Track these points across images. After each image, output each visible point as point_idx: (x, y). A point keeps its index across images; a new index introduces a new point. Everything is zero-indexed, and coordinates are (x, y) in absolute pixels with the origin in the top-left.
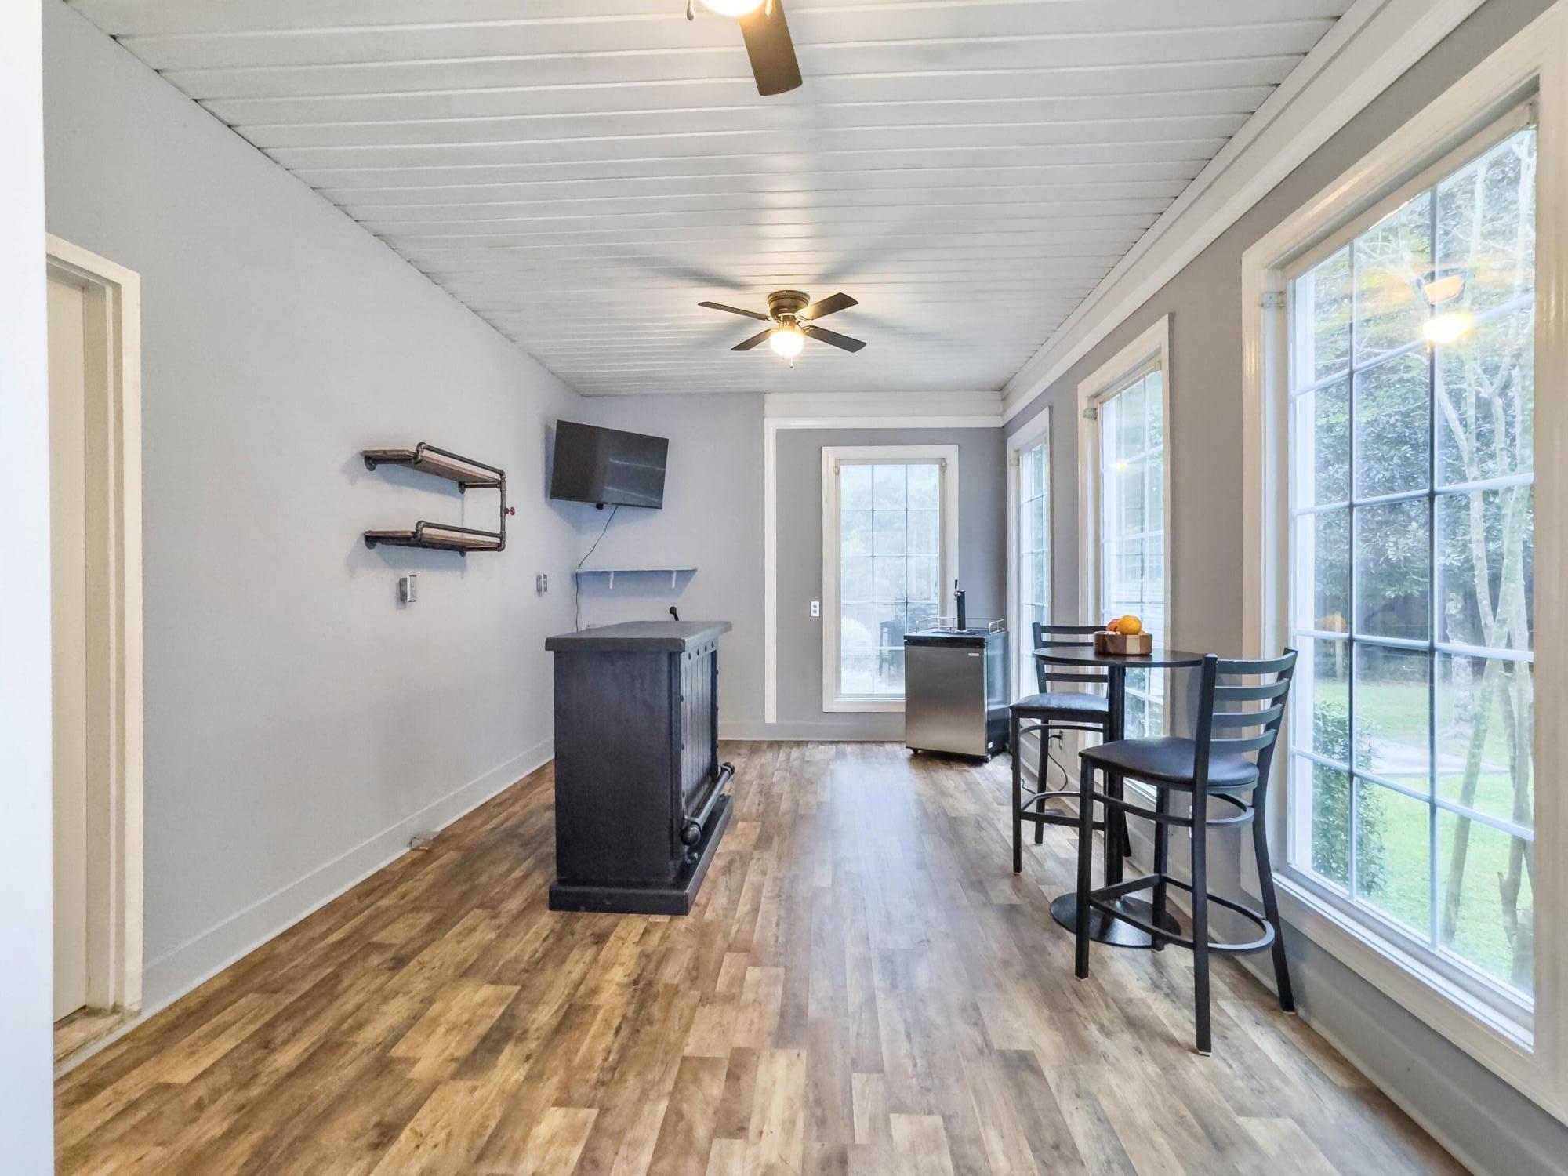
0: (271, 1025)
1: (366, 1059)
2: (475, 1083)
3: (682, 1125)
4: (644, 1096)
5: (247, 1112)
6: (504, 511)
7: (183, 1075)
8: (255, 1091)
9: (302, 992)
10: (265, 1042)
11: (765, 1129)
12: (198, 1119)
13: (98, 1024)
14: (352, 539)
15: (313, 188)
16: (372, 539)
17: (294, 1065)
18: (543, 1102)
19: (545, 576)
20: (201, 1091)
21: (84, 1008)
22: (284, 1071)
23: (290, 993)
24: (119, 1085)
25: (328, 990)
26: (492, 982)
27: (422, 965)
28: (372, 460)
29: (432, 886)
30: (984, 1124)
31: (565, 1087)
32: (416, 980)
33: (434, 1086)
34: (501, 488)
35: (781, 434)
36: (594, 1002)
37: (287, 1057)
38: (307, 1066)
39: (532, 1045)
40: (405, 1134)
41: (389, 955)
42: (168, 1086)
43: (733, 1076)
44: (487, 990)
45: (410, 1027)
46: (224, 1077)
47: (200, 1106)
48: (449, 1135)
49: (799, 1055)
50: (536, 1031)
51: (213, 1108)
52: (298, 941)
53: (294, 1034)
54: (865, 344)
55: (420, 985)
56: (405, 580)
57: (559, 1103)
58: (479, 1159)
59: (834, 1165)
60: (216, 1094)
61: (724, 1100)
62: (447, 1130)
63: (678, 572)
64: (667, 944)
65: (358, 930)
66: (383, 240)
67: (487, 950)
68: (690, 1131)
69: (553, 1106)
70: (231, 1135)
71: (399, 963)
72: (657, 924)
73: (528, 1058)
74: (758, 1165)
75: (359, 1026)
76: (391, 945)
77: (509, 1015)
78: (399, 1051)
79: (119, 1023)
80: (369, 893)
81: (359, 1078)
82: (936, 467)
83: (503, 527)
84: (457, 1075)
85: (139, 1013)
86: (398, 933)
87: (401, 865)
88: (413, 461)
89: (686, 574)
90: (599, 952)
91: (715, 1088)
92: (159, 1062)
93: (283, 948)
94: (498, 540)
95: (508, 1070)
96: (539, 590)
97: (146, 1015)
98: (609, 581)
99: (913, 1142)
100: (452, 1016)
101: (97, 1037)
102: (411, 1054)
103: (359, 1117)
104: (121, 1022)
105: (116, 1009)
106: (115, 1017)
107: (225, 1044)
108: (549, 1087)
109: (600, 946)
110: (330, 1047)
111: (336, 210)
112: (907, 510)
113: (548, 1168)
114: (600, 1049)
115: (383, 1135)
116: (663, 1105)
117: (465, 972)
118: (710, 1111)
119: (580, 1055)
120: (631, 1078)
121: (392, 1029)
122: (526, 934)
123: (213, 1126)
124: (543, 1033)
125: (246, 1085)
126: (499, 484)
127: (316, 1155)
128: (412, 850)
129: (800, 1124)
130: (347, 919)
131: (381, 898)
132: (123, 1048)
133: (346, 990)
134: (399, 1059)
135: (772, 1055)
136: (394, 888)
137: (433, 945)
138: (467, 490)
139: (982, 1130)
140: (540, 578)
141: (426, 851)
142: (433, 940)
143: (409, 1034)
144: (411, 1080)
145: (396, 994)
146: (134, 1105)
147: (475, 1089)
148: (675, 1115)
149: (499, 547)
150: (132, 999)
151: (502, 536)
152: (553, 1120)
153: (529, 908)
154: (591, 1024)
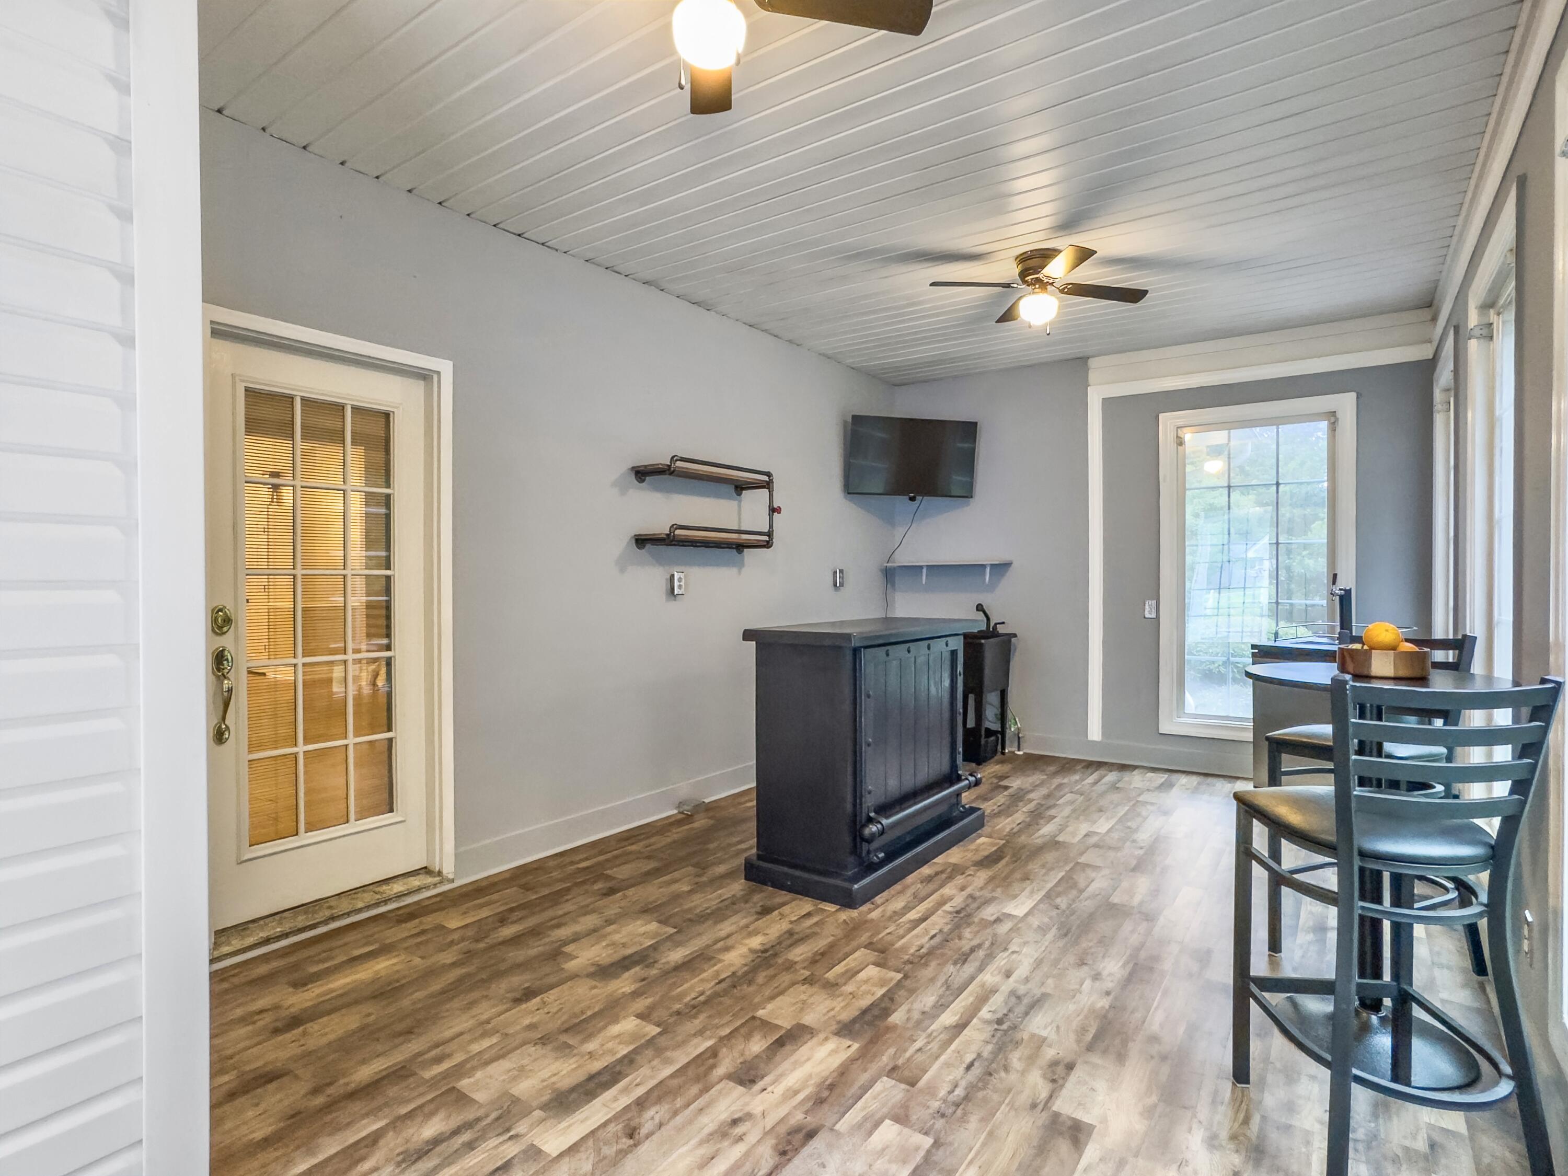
0: (512, 910)
1: (547, 947)
2: (598, 984)
3: (711, 1061)
4: (700, 1033)
5: (469, 955)
6: (773, 510)
7: (453, 924)
8: (482, 945)
9: (542, 894)
10: (502, 920)
11: (769, 1089)
12: (444, 951)
13: (430, 880)
14: (621, 542)
15: (587, 261)
16: (641, 541)
17: (508, 938)
18: (630, 1011)
19: (841, 571)
20: (456, 936)
21: (426, 868)
22: (501, 939)
23: (536, 892)
24: (424, 919)
25: (556, 898)
26: (660, 922)
27: (625, 897)
28: (642, 474)
29: (675, 842)
30: (971, 1163)
31: (652, 1008)
32: (613, 906)
33: (574, 977)
34: (768, 488)
35: (1109, 404)
36: (721, 957)
37: (508, 931)
38: (515, 941)
39: (654, 972)
40: (538, 1000)
41: (609, 885)
42: (444, 927)
43: (780, 1043)
44: (653, 926)
45: (587, 935)
46: (470, 933)
47: (452, 943)
48: (561, 1009)
49: (849, 1047)
50: (663, 964)
51: (456, 947)
52: (562, 862)
53: (521, 919)
54: (1146, 292)
55: (612, 911)
56: (673, 576)
57: (640, 1016)
58: (566, 1031)
59: (800, 1136)
60: (463, 939)
61: (757, 1056)
62: (561, 1006)
63: (992, 565)
64: (817, 929)
65: (599, 864)
66: (651, 285)
67: (676, 898)
68: (714, 1066)
69: (634, 1016)
70: (454, 965)
71: (611, 891)
72: (823, 910)
73: (643, 980)
74: (742, 1110)
75: (558, 926)
76: (614, 878)
77: (654, 948)
78: (568, 949)
79: (439, 883)
80: (627, 839)
81: (536, 957)
82: (1324, 425)
83: (771, 526)
84: (591, 975)
85: (452, 881)
86: (623, 872)
87: (662, 823)
88: (667, 472)
89: (1001, 568)
90: (757, 920)
91: (757, 1045)
92: (447, 913)
93: (551, 863)
94: (766, 538)
95: (624, 984)
96: (835, 585)
97: (457, 884)
98: (922, 575)
99: (887, 1147)
100: (616, 937)
101: (427, 888)
102: (575, 953)
103: (520, 980)
104: (441, 882)
105: (440, 873)
106: (437, 879)
107: (485, 913)
108: (641, 1004)
109: (760, 916)
110: (535, 932)
111: (608, 271)
112: (1278, 484)
113: (601, 1052)
114: (697, 990)
115: (525, 995)
116: (709, 1043)
117: (646, 910)
118: (741, 1060)
119: (679, 990)
120: (702, 1017)
121: (576, 933)
122: (711, 894)
123: (448, 957)
124: (667, 966)
125: (477, 941)
126: (768, 485)
127: (485, 993)
128: (679, 813)
129: (801, 1096)
130: (601, 853)
131: (633, 844)
132: (438, 899)
133: (567, 900)
134: (566, 953)
135: (826, 1039)
136: (648, 838)
137: (639, 887)
138: (744, 492)
139: (963, 1166)
140: (835, 573)
141: (687, 815)
142: (644, 882)
143: (583, 940)
144: (563, 969)
145: (593, 911)
146: (423, 932)
147: (595, 987)
148: (713, 1053)
149: (768, 545)
150: (448, 869)
151: (770, 534)
152: (628, 1024)
153: (730, 875)
154: (705, 971)
